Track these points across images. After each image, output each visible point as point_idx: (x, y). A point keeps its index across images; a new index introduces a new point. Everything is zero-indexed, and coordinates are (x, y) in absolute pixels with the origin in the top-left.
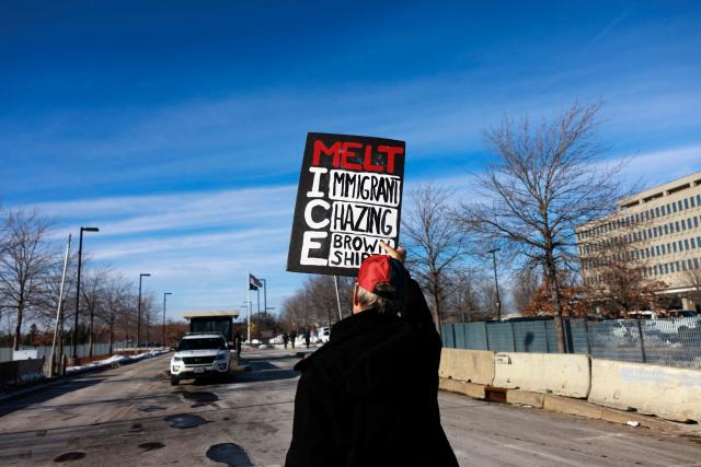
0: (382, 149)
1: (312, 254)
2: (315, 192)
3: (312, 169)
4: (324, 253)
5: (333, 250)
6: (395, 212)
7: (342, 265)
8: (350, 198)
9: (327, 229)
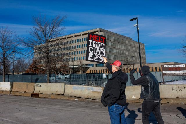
0: (102, 38)
1: (91, 58)
2: (90, 45)
3: (90, 40)
4: (92, 58)
5: (94, 57)
6: (104, 51)
7: (96, 60)
8: (97, 47)
9: (93, 53)
